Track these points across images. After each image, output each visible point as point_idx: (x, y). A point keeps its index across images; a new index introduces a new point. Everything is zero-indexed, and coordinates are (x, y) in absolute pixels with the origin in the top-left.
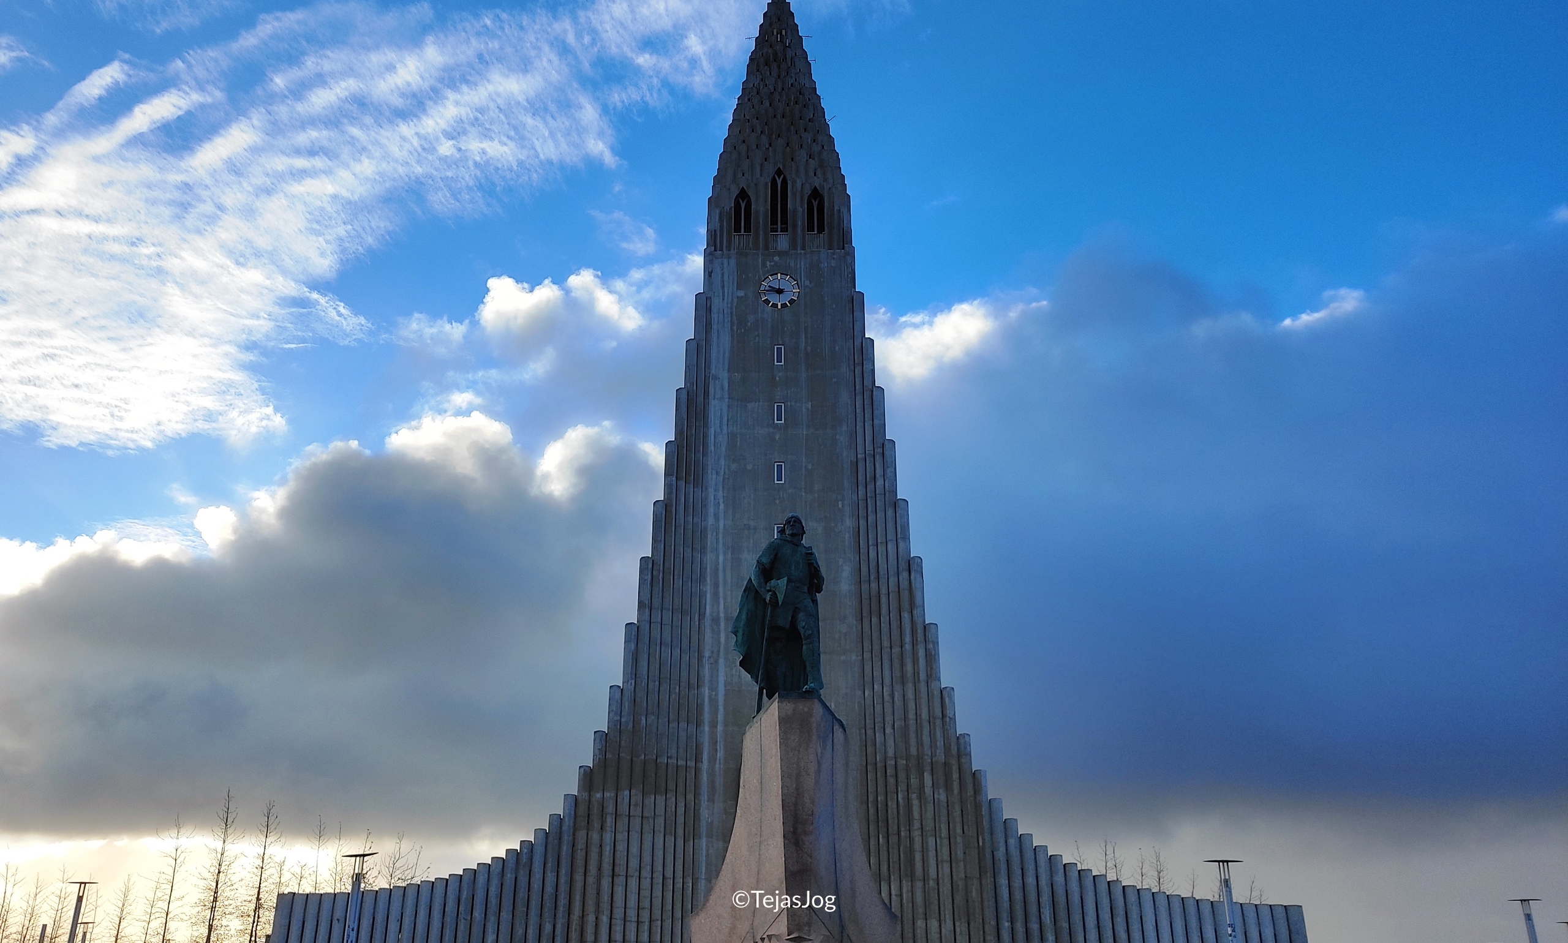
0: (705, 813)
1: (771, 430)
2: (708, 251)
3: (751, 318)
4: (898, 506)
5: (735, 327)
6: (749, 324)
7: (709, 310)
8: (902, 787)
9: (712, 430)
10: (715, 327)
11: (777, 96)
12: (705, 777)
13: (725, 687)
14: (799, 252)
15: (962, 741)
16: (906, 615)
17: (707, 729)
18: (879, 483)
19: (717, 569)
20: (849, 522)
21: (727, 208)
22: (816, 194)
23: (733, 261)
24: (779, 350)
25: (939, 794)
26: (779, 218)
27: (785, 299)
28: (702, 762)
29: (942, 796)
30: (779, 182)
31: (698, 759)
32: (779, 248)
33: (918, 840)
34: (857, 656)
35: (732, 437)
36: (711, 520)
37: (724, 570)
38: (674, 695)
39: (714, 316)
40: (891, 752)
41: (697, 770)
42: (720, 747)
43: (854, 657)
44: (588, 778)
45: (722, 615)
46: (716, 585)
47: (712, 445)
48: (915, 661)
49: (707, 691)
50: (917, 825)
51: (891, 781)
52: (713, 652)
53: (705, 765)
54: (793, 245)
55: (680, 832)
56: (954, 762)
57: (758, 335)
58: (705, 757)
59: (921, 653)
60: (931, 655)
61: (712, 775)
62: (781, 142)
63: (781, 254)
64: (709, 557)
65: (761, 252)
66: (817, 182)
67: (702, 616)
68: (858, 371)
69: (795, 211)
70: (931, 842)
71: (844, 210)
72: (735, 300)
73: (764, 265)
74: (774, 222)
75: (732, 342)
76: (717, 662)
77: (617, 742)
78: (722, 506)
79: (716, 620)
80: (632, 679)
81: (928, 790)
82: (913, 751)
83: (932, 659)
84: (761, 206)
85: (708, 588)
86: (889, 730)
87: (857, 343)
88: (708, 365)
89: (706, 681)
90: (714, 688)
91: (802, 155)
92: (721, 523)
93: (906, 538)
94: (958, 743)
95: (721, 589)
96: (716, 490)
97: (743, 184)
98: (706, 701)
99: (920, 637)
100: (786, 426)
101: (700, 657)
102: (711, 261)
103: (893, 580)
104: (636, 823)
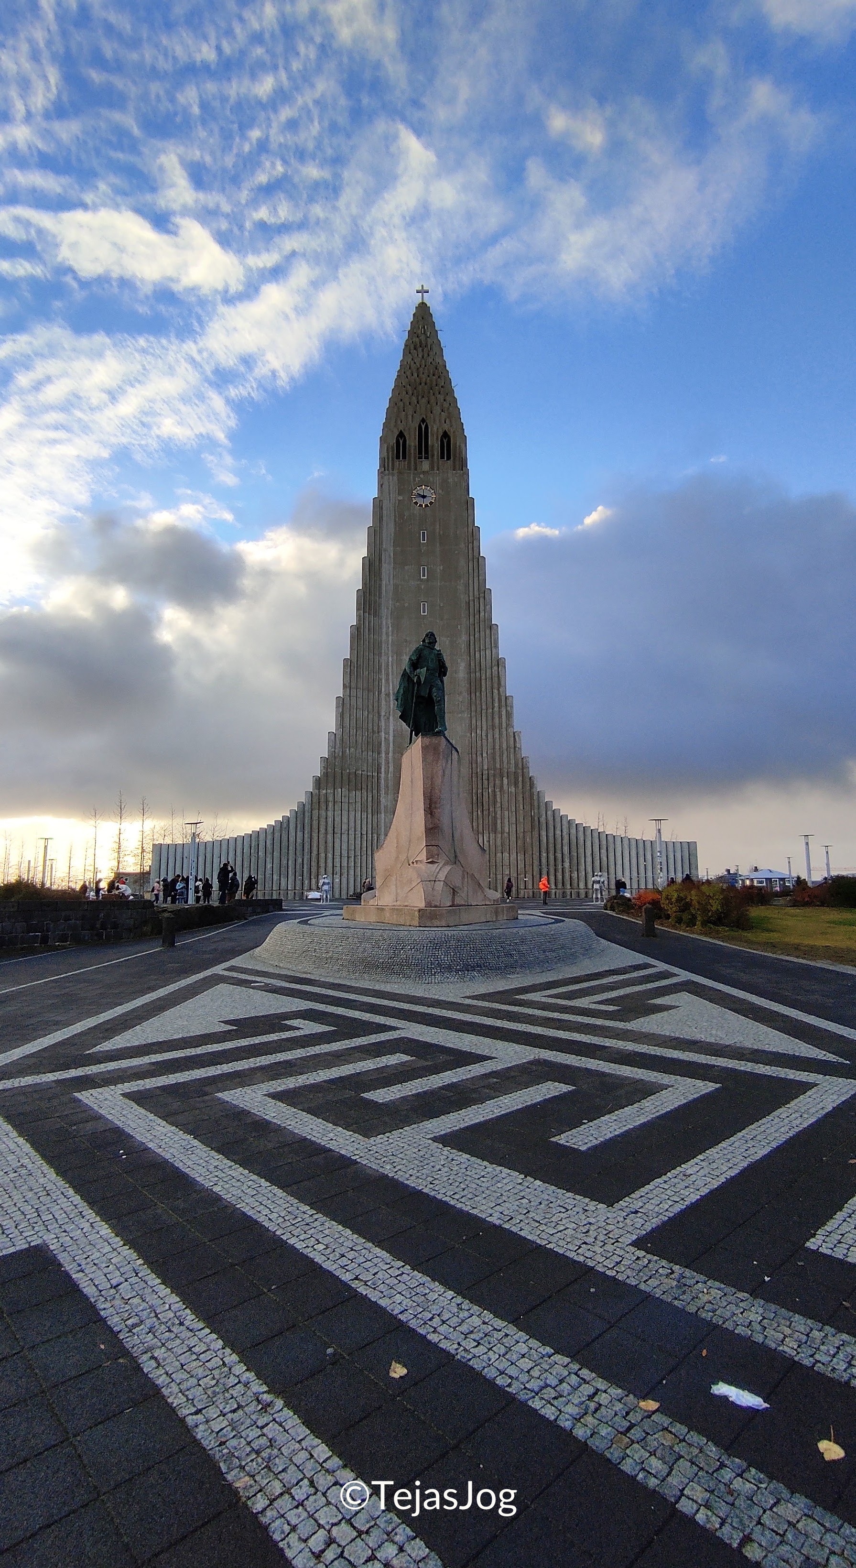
0: (383, 800)
1: (419, 582)
2: (380, 471)
3: (406, 513)
4: (492, 629)
5: (397, 519)
6: (405, 517)
7: (381, 508)
8: (491, 785)
9: (384, 582)
10: (384, 518)
11: (421, 369)
12: (383, 781)
14: (435, 471)
16: (496, 691)
17: (383, 755)
18: (482, 614)
20: (464, 638)
21: (391, 444)
22: (445, 435)
23: (395, 478)
24: (424, 533)
25: (511, 789)
26: (424, 450)
27: (427, 501)
28: (381, 773)
29: (513, 789)
30: (423, 427)
31: (379, 772)
32: (423, 470)
33: (499, 812)
34: (468, 714)
35: (396, 587)
36: (384, 637)
38: (365, 737)
39: (385, 512)
40: (486, 767)
41: (378, 778)
43: (466, 715)
44: (318, 782)
45: (391, 692)
46: (388, 675)
47: (384, 592)
48: (500, 717)
49: (383, 736)
50: (499, 805)
51: (486, 782)
52: (387, 715)
53: (383, 775)
54: (432, 468)
55: (370, 810)
56: (520, 771)
57: (411, 524)
58: (383, 770)
59: (504, 713)
60: (509, 713)
61: (386, 779)
62: (423, 401)
63: (424, 473)
64: (384, 658)
65: (412, 472)
66: (446, 427)
67: (380, 692)
68: (470, 546)
69: (433, 446)
70: (506, 813)
71: (463, 446)
72: (397, 502)
73: (415, 480)
74: (420, 452)
75: (395, 529)
76: (388, 718)
77: (333, 763)
78: (390, 629)
79: (388, 695)
80: (340, 728)
81: (505, 787)
82: (498, 766)
83: (509, 715)
84: (412, 442)
85: (383, 677)
86: (485, 755)
87: (470, 530)
88: (381, 543)
89: (383, 732)
90: (387, 733)
91: (436, 410)
92: (390, 638)
93: (497, 647)
94: (523, 762)
95: (390, 676)
96: (386, 619)
97: (401, 428)
98: (383, 739)
99: (503, 703)
100: (427, 580)
101: (379, 716)
102: (382, 478)
103: (488, 671)
104: (345, 806)
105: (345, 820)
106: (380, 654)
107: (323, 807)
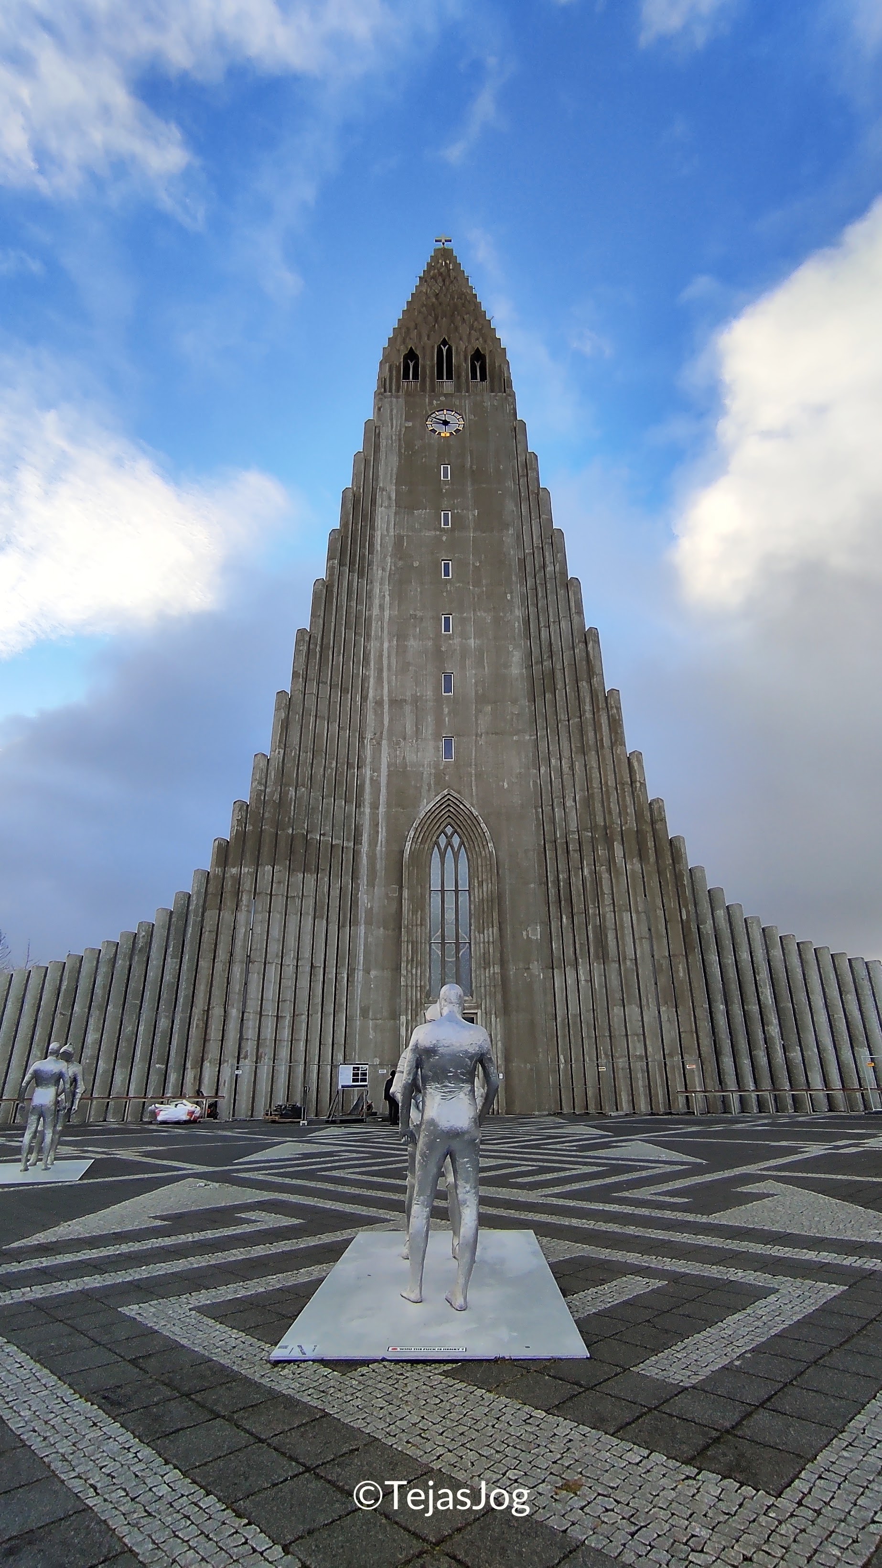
0: (363, 898)
1: (438, 533)
2: (379, 391)
3: (418, 444)
4: (571, 586)
5: (403, 451)
6: (417, 447)
7: (378, 436)
8: (587, 861)
9: (378, 534)
10: (382, 445)
12: (364, 860)
13: (388, 767)
14: (463, 394)
15: (655, 806)
16: (584, 684)
17: (367, 810)
18: (549, 569)
19: (381, 656)
20: (518, 613)
21: (396, 363)
22: (478, 354)
23: (401, 401)
24: (445, 471)
25: (633, 864)
26: (445, 369)
27: (452, 428)
28: (361, 844)
29: (635, 865)
30: (445, 350)
31: (357, 840)
32: (444, 392)
33: (610, 916)
34: (531, 736)
35: (399, 539)
36: (376, 611)
37: (389, 657)
38: (330, 770)
39: (382, 441)
40: (573, 826)
41: (356, 854)
42: (382, 828)
43: (527, 738)
44: (223, 852)
45: (386, 698)
46: (380, 671)
47: (379, 546)
48: (597, 727)
49: (368, 773)
50: (608, 900)
51: (575, 856)
52: (375, 734)
53: (365, 848)
54: (458, 388)
55: (334, 917)
56: (649, 829)
57: (426, 456)
58: (365, 838)
59: (604, 720)
60: (615, 720)
61: (372, 858)
62: (445, 320)
63: (446, 395)
64: (373, 645)
65: (427, 395)
66: (478, 344)
67: (364, 698)
68: (522, 477)
69: (459, 367)
70: (626, 917)
71: (504, 366)
72: (403, 430)
73: (431, 403)
74: (439, 373)
75: (400, 462)
76: (379, 744)
77: (260, 813)
78: (387, 598)
79: (379, 703)
80: (280, 747)
81: (618, 860)
82: (600, 821)
83: (616, 724)
84: (428, 362)
85: (372, 673)
86: (569, 803)
87: (521, 459)
88: (376, 478)
89: (368, 760)
90: (376, 769)
91: (463, 329)
92: (387, 614)
93: (580, 612)
94: (651, 811)
95: (385, 674)
96: (381, 584)
97: (411, 346)
98: (368, 782)
99: (602, 704)
100: (453, 529)
101: (362, 738)
102: (381, 399)
103: (567, 654)
104: (279, 903)
105: (275, 932)
106: (368, 637)
107: (229, 902)
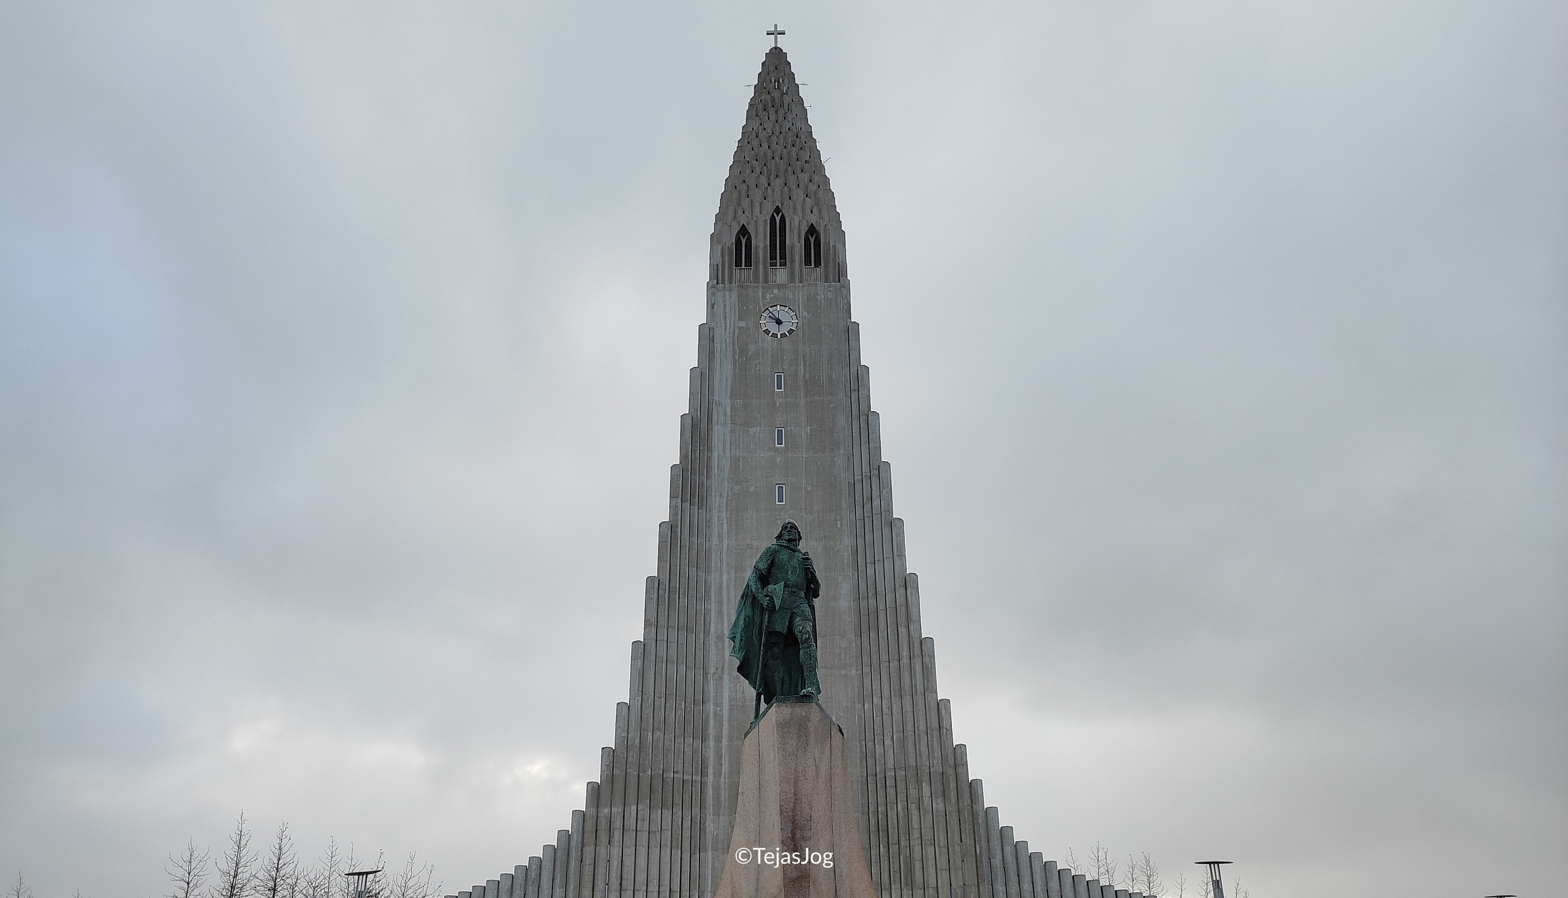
0: (710, 827)
1: (772, 453)
2: (711, 284)
3: (752, 348)
4: (894, 527)
5: (737, 356)
6: (750, 353)
7: (712, 340)
8: (902, 797)
9: (715, 454)
10: (717, 355)
11: (774, 138)
12: (710, 791)
13: (730, 701)
14: (797, 285)
15: (958, 751)
16: (903, 630)
17: (712, 743)
18: (876, 503)
19: (721, 588)
20: (848, 541)
21: (728, 244)
22: (812, 230)
23: (734, 294)
24: (779, 377)
25: (937, 804)
26: (778, 252)
27: (784, 329)
28: (707, 776)
29: (939, 805)
30: (778, 219)
31: (703, 774)
32: (778, 282)
34: (857, 670)
35: (735, 460)
36: (715, 541)
37: (728, 588)
38: (680, 711)
39: (717, 346)
40: (890, 764)
41: (703, 786)
42: (725, 762)
43: (854, 671)
44: (595, 792)
46: (720, 603)
47: (716, 469)
48: (912, 674)
49: (712, 707)
51: (891, 791)
52: (717, 669)
53: (710, 779)
54: (792, 279)
55: (687, 845)
56: (951, 771)
57: (759, 363)
58: (711, 770)
59: (918, 667)
60: (927, 668)
61: (717, 789)
62: (779, 182)
63: (779, 287)
64: (714, 577)
65: (761, 285)
66: (813, 219)
67: (707, 633)
68: (854, 396)
69: (792, 247)
71: (839, 246)
72: (737, 330)
73: (764, 298)
74: (773, 257)
75: (734, 370)
77: (624, 758)
78: (725, 527)
80: (638, 696)
81: (926, 800)
82: (912, 762)
83: (929, 672)
84: (761, 242)
85: (713, 607)
86: (888, 742)
87: (853, 370)
88: (711, 392)
89: (711, 697)
90: (718, 704)
91: (799, 194)
92: (725, 541)
93: (902, 555)
94: (955, 754)
95: (725, 607)
96: (719, 512)
97: (743, 221)
98: (712, 716)
99: (917, 651)
100: (786, 449)
101: (705, 674)
102: (714, 294)
103: (890, 597)
106: (708, 570)
